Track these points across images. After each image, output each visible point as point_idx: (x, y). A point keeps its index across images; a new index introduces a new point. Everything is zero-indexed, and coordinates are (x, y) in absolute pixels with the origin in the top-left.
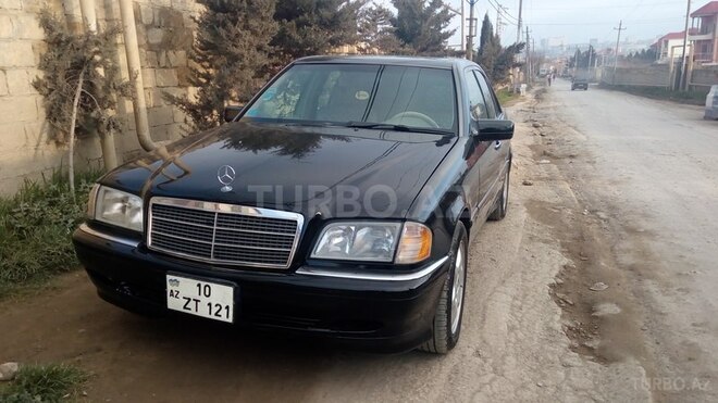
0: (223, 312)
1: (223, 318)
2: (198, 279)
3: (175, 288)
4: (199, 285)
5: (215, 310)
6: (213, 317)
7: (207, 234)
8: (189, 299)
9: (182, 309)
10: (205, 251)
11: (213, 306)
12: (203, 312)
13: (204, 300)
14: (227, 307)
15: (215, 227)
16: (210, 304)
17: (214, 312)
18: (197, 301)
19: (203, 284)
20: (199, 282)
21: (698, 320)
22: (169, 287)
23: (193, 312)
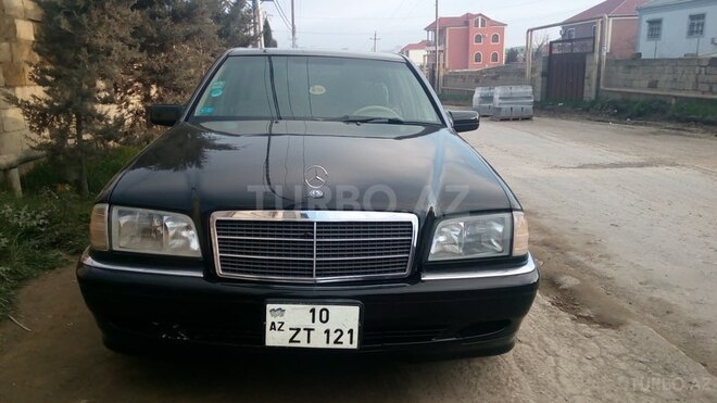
0: (346, 338)
1: (346, 344)
2: (311, 303)
3: (277, 320)
4: (313, 311)
5: (333, 336)
6: (332, 345)
7: (307, 249)
8: (299, 330)
9: (287, 344)
10: (306, 269)
11: (332, 332)
12: (319, 341)
13: (319, 328)
14: (351, 332)
15: (315, 240)
16: (327, 332)
17: (332, 339)
18: (309, 330)
19: (318, 308)
20: (311, 307)
21: (643, 280)
22: (269, 319)
23: (304, 344)
